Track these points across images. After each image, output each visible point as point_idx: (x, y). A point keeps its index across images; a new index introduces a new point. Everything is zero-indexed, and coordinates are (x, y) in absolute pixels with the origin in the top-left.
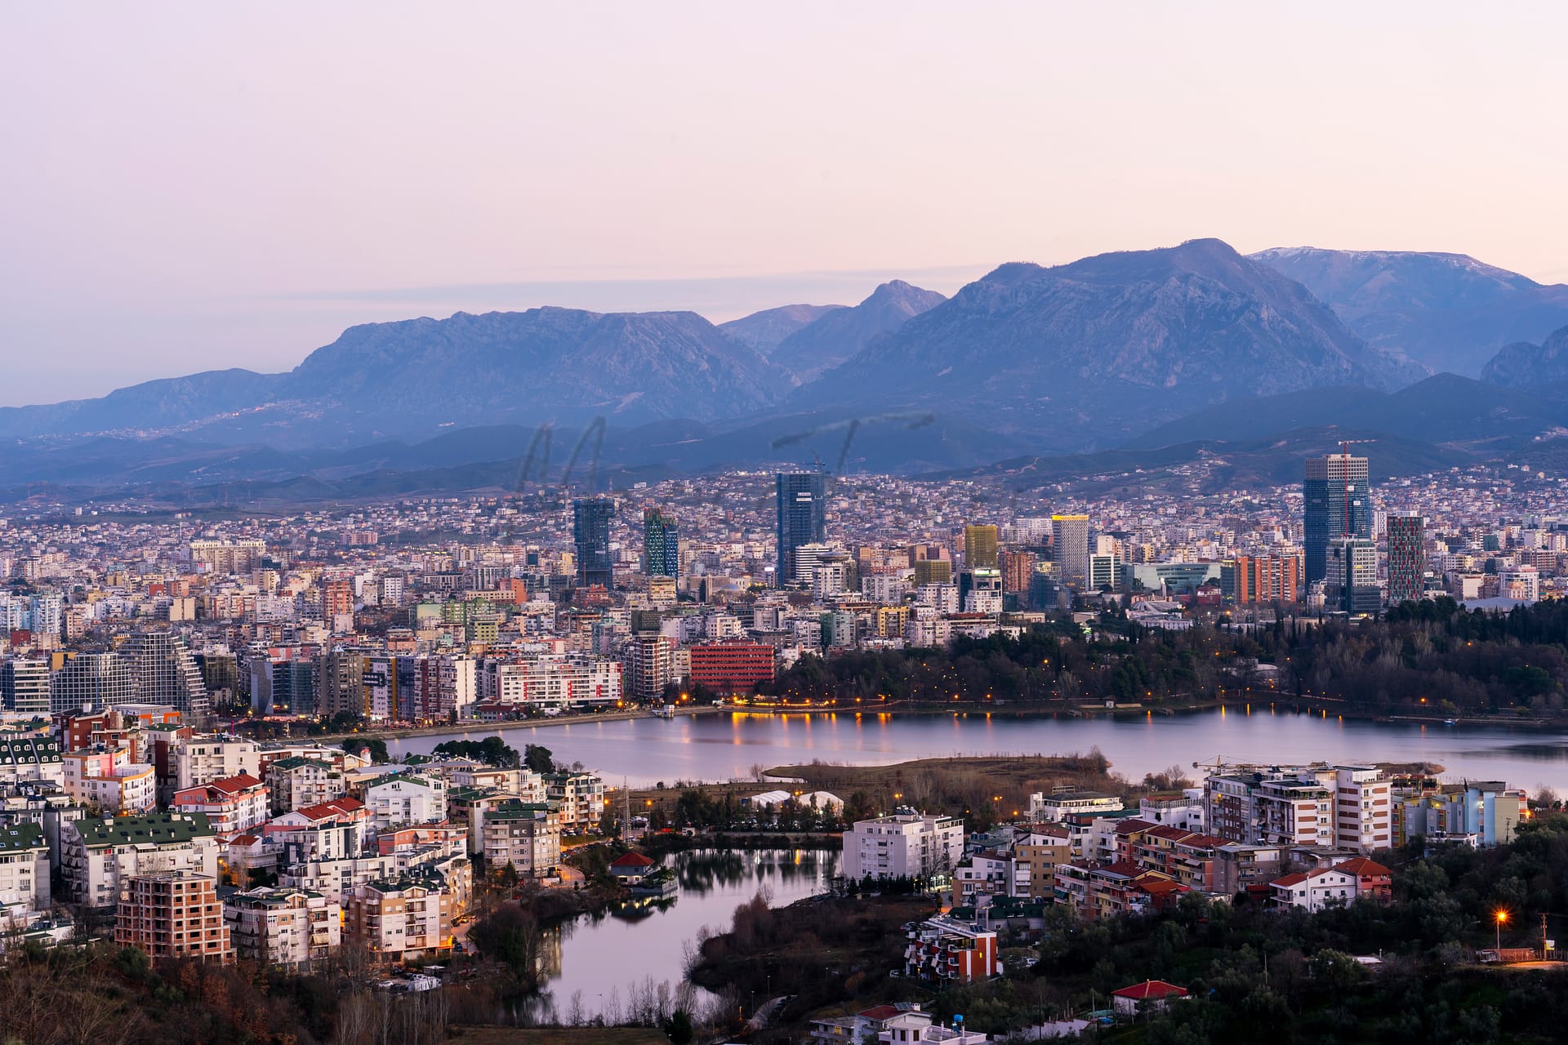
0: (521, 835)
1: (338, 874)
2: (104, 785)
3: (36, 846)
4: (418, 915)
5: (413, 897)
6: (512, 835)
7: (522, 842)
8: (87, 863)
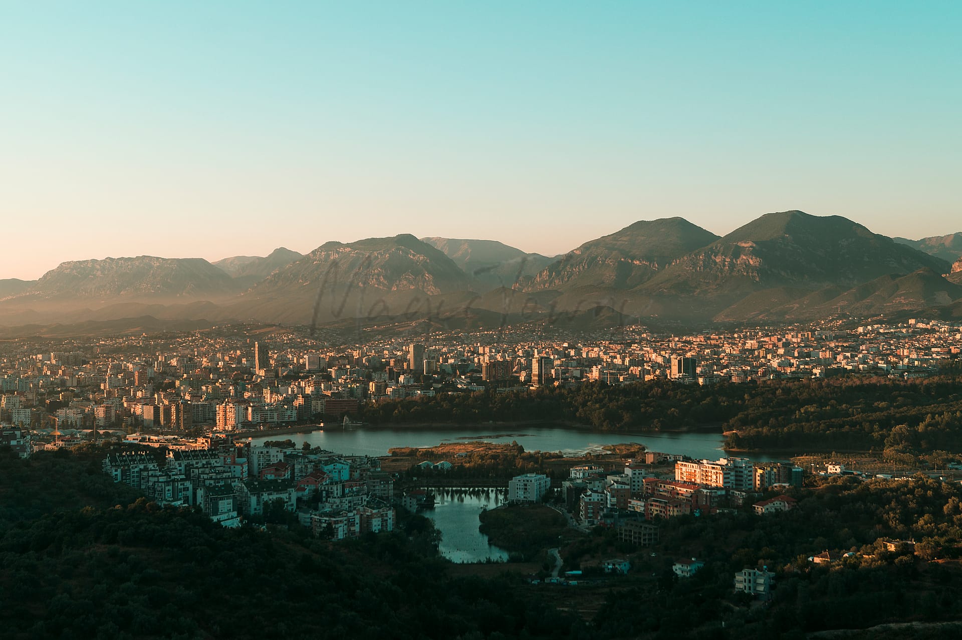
0: (384, 484)
1: (347, 502)
2: (234, 467)
3: (231, 494)
4: (386, 518)
5: (383, 512)
6: (381, 484)
7: (384, 487)
8: (250, 499)
